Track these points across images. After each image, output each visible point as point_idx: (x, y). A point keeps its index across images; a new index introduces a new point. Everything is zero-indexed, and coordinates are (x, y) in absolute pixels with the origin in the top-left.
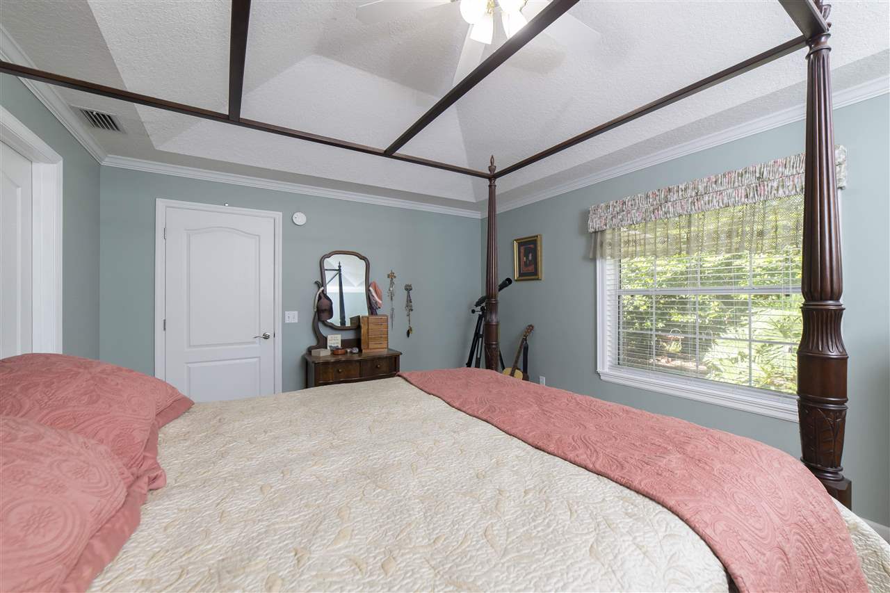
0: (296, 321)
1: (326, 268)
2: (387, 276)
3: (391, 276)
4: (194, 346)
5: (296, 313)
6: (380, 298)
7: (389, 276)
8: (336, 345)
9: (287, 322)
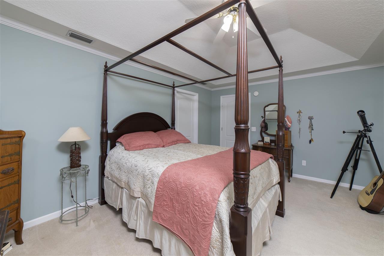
0: (255, 131)
1: (266, 110)
2: (297, 113)
3: (299, 112)
4: (228, 136)
5: (255, 128)
6: (291, 123)
7: (298, 113)
8: (267, 141)
9: (252, 131)
